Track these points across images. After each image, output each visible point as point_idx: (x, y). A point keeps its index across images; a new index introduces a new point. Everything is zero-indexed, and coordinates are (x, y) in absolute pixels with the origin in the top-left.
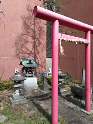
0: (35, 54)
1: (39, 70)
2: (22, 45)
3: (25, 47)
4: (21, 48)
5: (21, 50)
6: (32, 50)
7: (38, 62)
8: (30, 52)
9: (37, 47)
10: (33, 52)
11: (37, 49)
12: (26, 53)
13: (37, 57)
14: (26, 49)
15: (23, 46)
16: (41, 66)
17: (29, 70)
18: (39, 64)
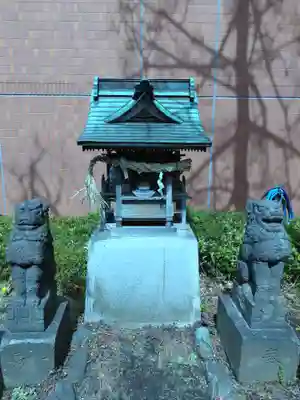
0: (241, 64)
1: (265, 172)
2: (162, 13)
3: (179, 26)
4: (153, 34)
5: (152, 45)
6: (224, 41)
7: (260, 123)
8: (207, 59)
9: (258, 15)
10: (230, 52)
11: (259, 35)
12: (182, 64)
13: (254, 87)
14: (182, 36)
15: (164, 22)
16: (280, 143)
17: (131, 172)
18: (270, 136)
